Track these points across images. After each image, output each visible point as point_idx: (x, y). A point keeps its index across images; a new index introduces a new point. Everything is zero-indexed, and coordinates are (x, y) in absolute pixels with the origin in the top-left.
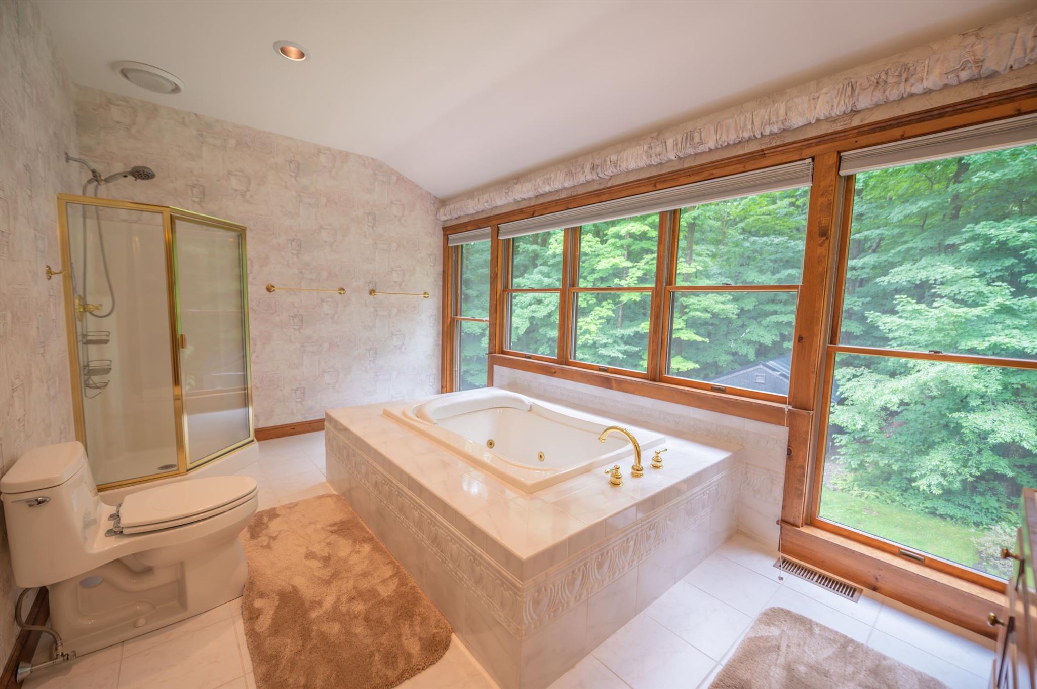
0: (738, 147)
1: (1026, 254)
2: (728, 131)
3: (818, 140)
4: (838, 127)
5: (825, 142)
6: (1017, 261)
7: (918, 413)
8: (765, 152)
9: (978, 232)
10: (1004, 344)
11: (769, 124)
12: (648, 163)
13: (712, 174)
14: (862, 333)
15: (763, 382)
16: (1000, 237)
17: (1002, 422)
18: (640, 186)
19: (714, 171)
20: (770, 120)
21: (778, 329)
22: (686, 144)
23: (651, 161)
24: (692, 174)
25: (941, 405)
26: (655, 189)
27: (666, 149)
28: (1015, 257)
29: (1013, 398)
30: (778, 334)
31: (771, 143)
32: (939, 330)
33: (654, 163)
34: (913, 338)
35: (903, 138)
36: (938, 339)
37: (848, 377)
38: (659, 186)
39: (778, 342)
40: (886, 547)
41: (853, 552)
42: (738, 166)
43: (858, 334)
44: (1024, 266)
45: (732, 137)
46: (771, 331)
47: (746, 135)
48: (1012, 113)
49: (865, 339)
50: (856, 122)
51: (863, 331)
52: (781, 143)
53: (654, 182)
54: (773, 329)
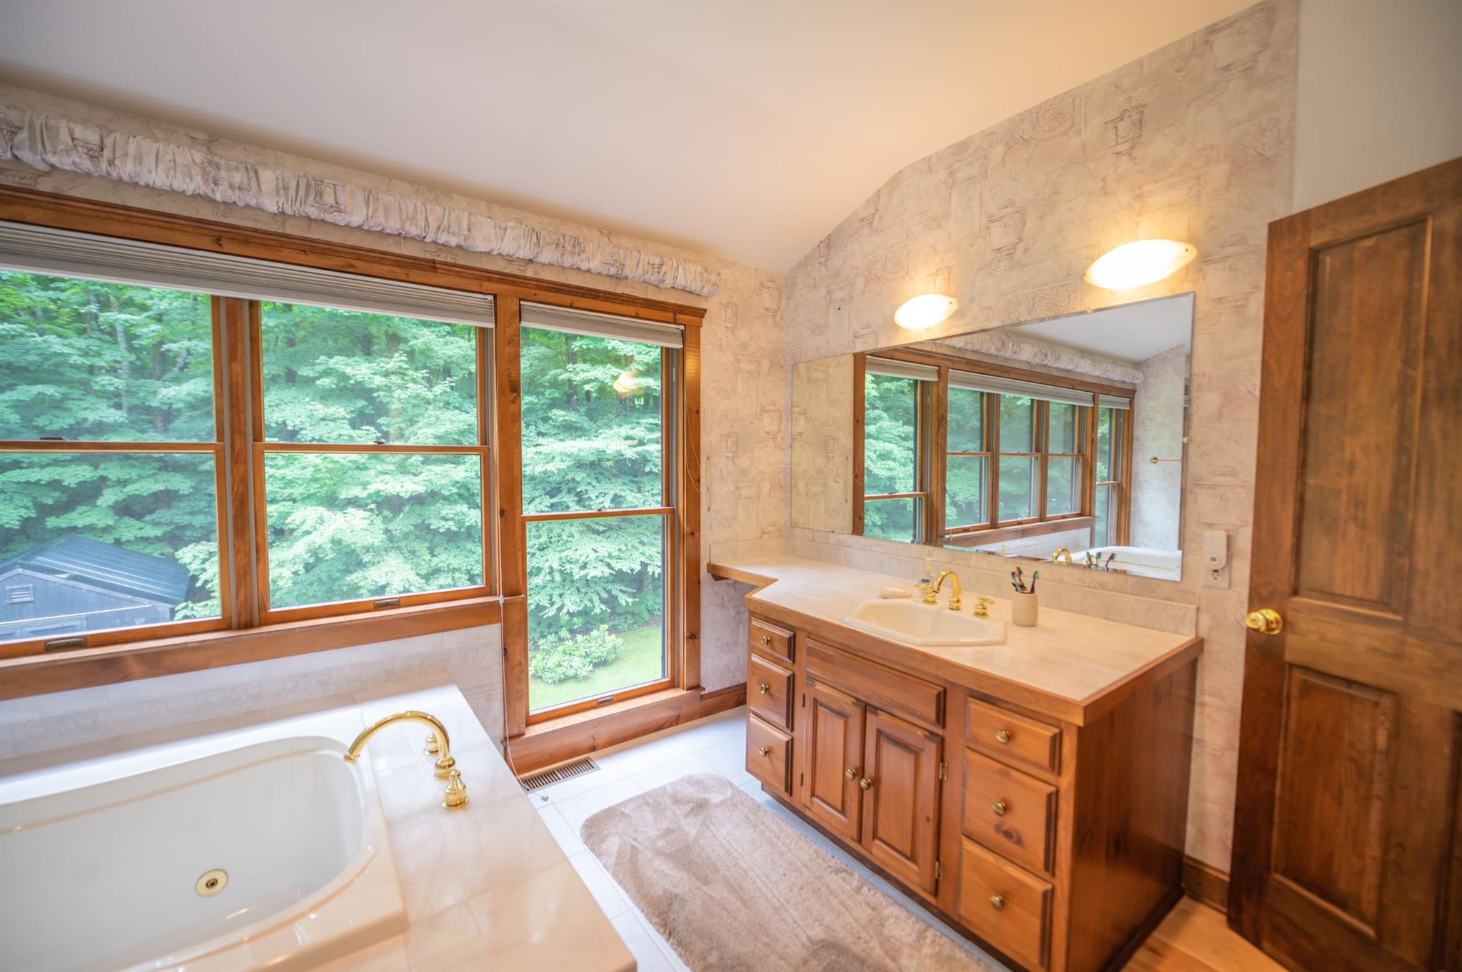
0: (391, 240)
1: (379, 396)
2: (387, 213)
3: (500, 277)
4: (514, 270)
5: (507, 283)
6: (366, 403)
7: (305, 584)
8: (438, 266)
9: (332, 367)
10: (383, 491)
11: (449, 233)
12: (204, 189)
13: (353, 266)
14: (191, 490)
15: (28, 599)
16: (357, 377)
17: (393, 572)
18: (173, 229)
19: (355, 263)
20: (449, 228)
21: (27, 495)
22: (307, 195)
23: (213, 191)
24: (312, 252)
25: (330, 568)
26: (218, 249)
27: (259, 185)
28: (365, 399)
29: (391, 545)
30: (30, 504)
31: (438, 256)
32: (315, 480)
33: (218, 197)
34: (287, 492)
35: (571, 306)
36: (312, 491)
37: (202, 556)
38: (227, 246)
39: (33, 518)
40: (563, 712)
41: (577, 726)
42: (395, 269)
43: (186, 492)
44: (373, 409)
45: (393, 225)
46: (11, 501)
47: (414, 231)
48: (634, 314)
49: (195, 499)
50: (530, 273)
51: (192, 487)
52: (453, 261)
53: (217, 234)
54: (17, 497)
